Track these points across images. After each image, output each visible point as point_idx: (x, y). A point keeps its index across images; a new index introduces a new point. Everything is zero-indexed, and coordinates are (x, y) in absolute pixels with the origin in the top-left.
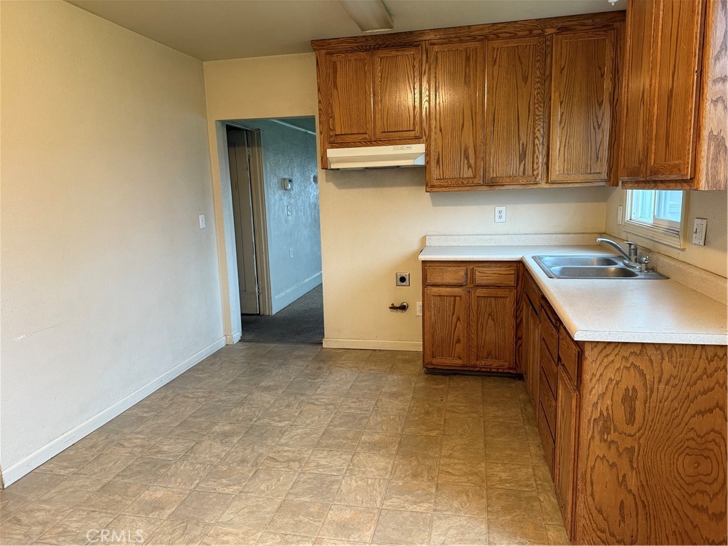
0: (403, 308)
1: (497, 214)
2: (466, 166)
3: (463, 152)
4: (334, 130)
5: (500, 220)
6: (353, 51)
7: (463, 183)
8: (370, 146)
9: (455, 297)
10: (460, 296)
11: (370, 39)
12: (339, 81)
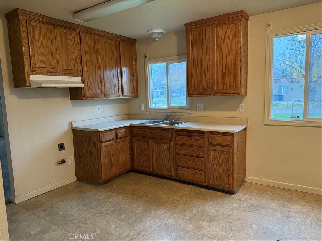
0: (64, 162)
1: (98, 110)
2: (98, 88)
3: (96, 82)
4: (35, 64)
5: (99, 112)
6: (44, 23)
7: (98, 96)
8: (55, 75)
9: (111, 145)
10: (113, 144)
11: (53, 20)
12: (36, 37)
